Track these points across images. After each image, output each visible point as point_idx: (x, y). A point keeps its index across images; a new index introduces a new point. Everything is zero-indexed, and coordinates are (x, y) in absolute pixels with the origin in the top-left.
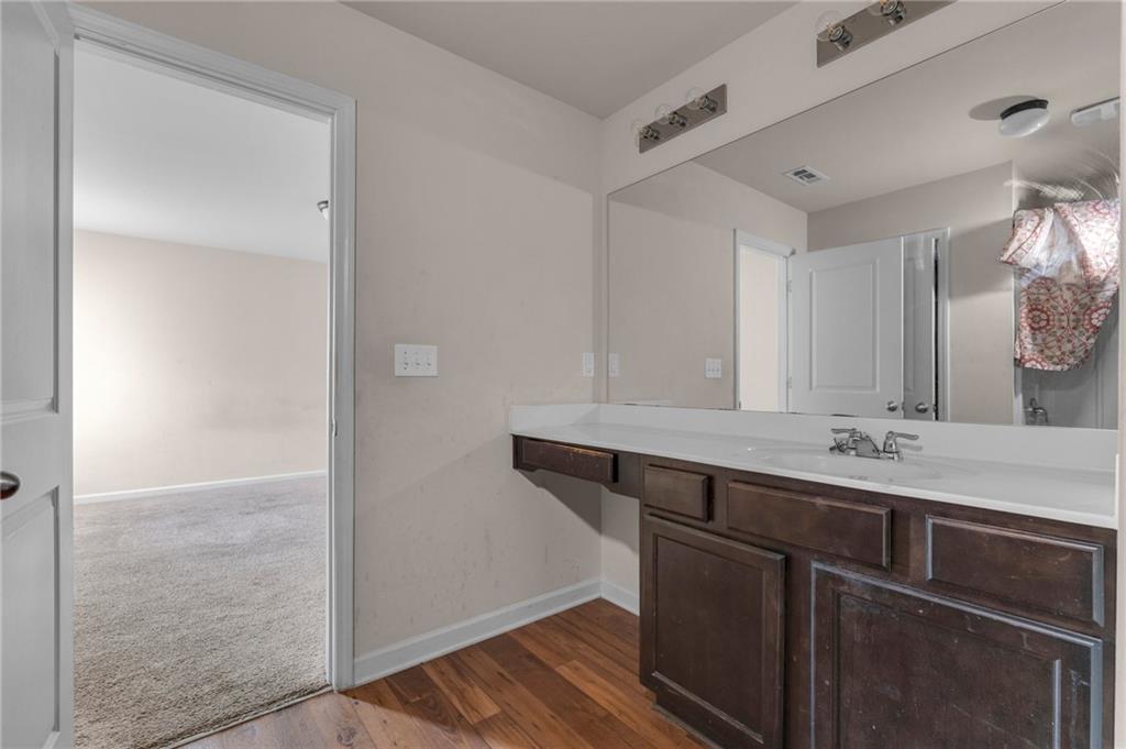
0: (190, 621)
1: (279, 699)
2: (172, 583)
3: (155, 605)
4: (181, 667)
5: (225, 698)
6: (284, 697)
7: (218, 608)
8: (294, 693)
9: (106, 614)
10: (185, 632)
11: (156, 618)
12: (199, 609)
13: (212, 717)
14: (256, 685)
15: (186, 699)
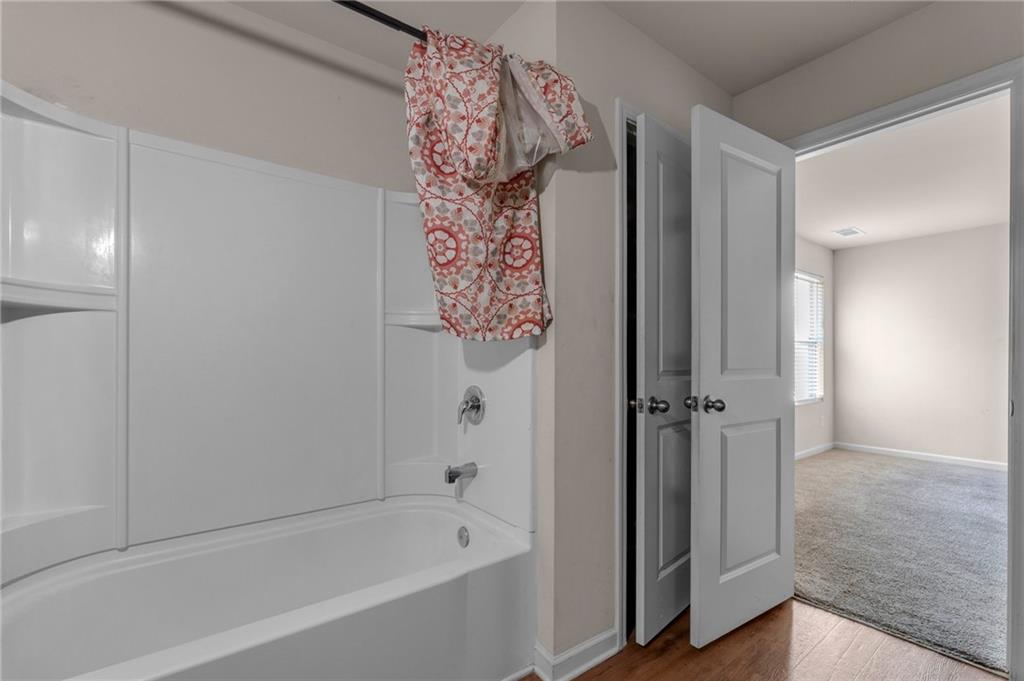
0: (922, 562)
1: (947, 648)
2: (931, 532)
3: (906, 540)
4: (891, 583)
5: (907, 619)
6: (953, 649)
7: (954, 566)
8: (964, 653)
9: (870, 530)
10: (913, 566)
11: (900, 548)
12: (938, 558)
13: (886, 620)
14: (938, 628)
15: (879, 602)
